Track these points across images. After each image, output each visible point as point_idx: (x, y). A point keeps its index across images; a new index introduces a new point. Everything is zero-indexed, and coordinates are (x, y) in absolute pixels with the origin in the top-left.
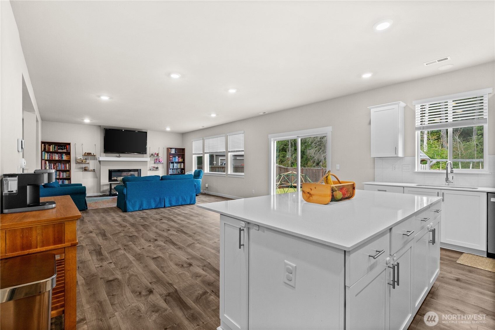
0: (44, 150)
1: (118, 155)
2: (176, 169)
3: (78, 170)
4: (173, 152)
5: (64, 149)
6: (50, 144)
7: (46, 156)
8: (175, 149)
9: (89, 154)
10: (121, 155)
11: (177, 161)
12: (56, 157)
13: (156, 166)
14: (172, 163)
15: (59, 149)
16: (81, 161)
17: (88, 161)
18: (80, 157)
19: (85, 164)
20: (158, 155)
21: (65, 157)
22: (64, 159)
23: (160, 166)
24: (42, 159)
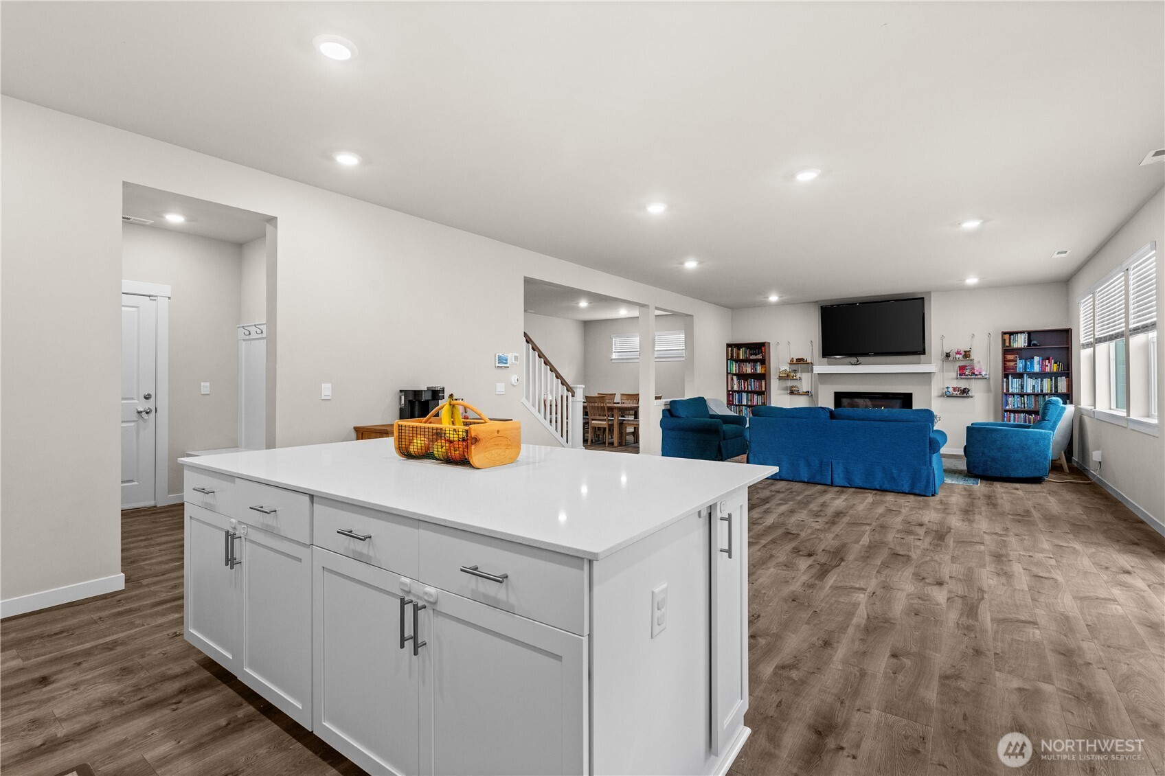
0: (731, 359)
1: (853, 360)
2: (1037, 395)
3: (782, 392)
4: (1020, 342)
5: (759, 354)
6: (739, 346)
7: (734, 368)
8: (1029, 333)
9: (800, 360)
10: (861, 359)
11: (1037, 368)
12: (748, 369)
13: (963, 384)
14: (1020, 376)
15: (751, 354)
16: (786, 375)
17: (799, 375)
18: (786, 367)
19: (792, 381)
20: (967, 355)
21: (759, 369)
22: (758, 372)
23: (976, 387)
24: (728, 373)
